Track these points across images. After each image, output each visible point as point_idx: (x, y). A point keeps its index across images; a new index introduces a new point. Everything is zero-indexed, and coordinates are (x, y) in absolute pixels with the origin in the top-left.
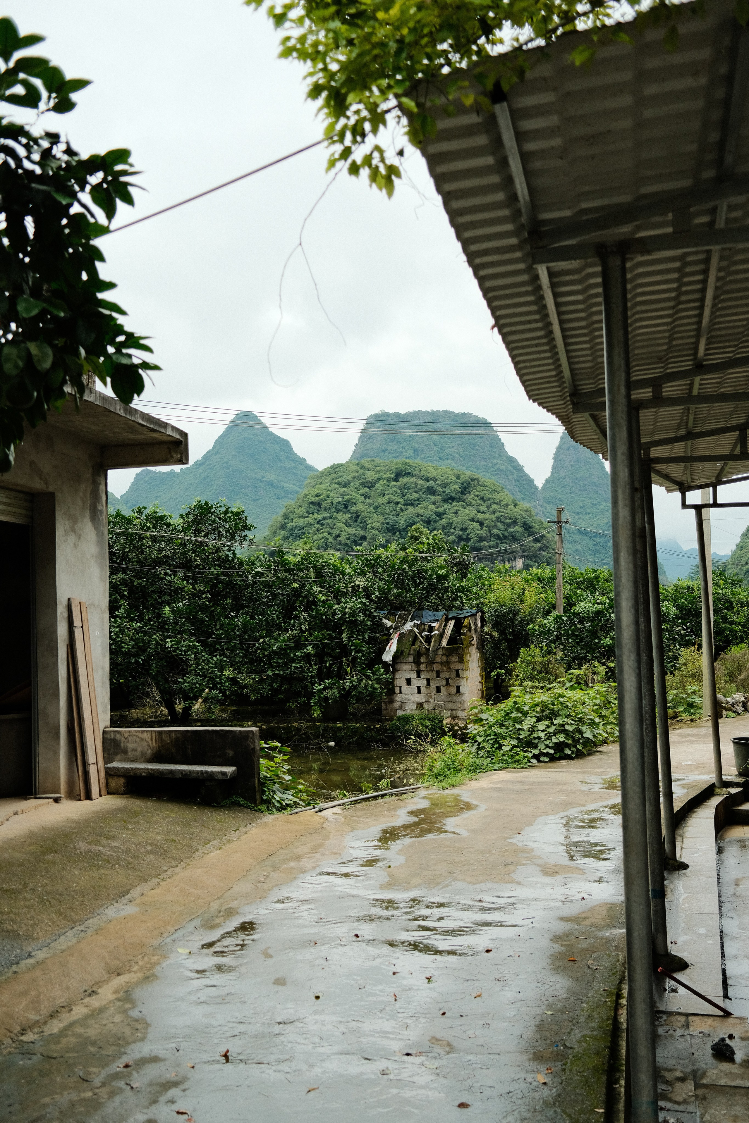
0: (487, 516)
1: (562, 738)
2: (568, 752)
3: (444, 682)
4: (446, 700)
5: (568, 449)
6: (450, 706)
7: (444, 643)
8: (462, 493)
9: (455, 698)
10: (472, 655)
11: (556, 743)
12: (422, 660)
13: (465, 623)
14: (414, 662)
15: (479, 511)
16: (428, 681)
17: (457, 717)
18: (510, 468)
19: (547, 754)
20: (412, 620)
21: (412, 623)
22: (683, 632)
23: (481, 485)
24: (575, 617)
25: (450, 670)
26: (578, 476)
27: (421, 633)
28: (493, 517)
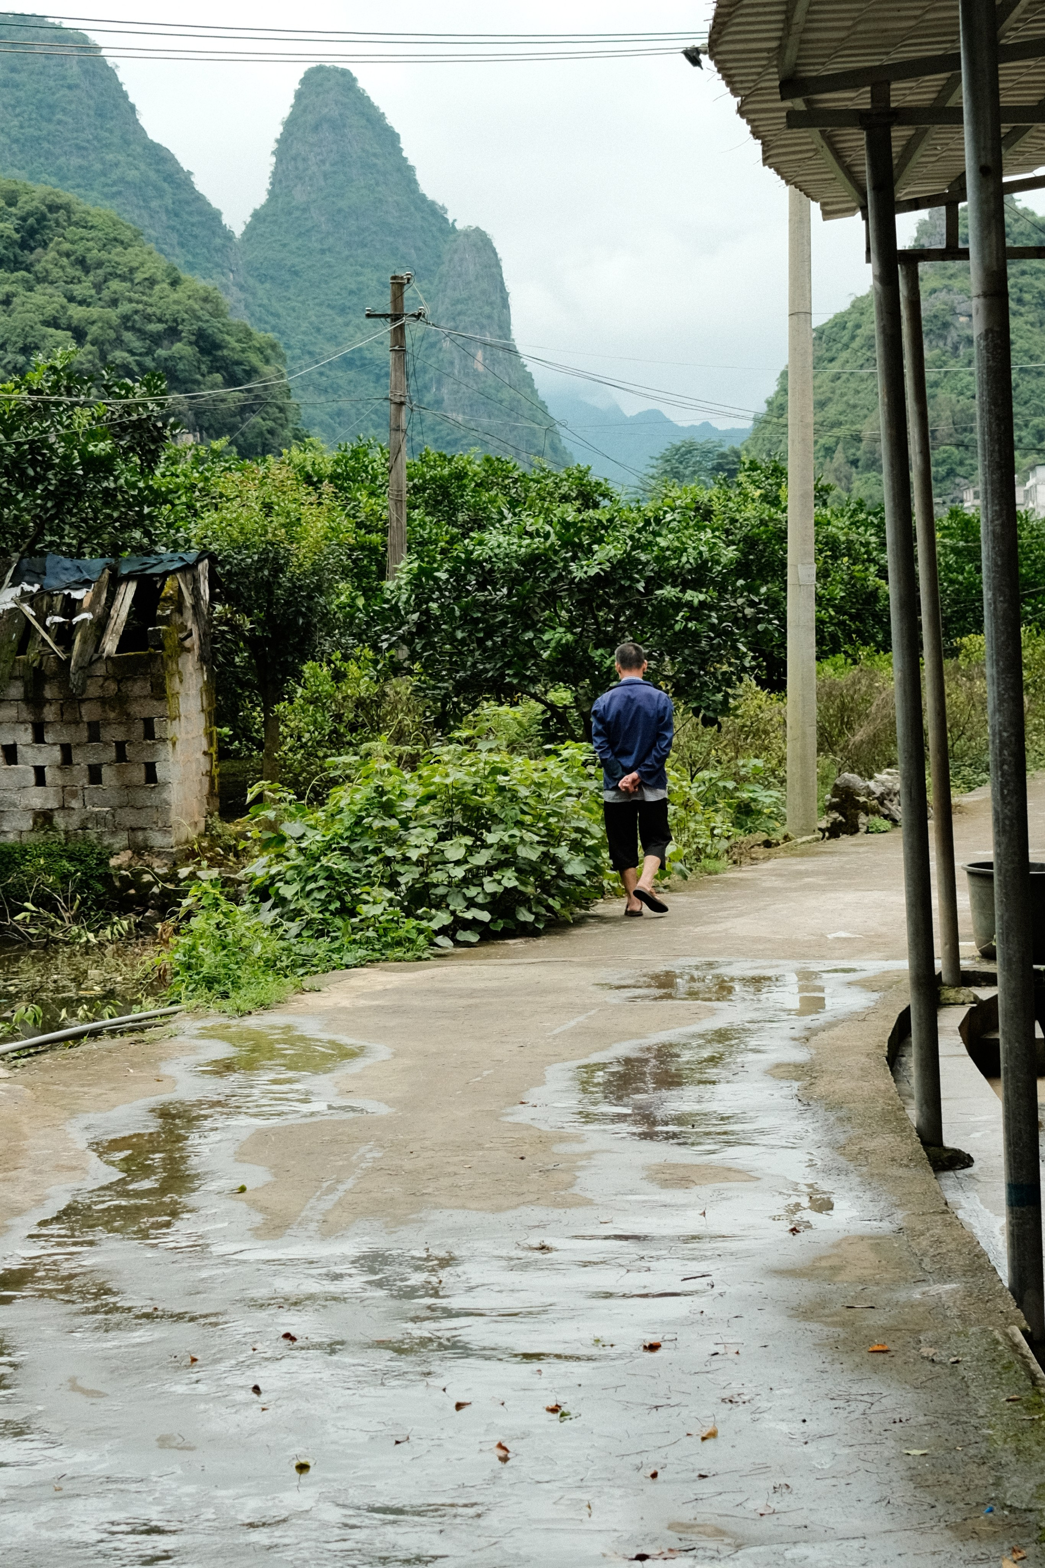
0: (94, 312)
1: (509, 878)
2: (525, 916)
3: (112, 754)
4: (116, 802)
5: (316, 128)
6: (129, 818)
7: (110, 645)
8: (24, 245)
9: (142, 797)
10: (186, 677)
11: (494, 895)
12: (49, 692)
13: (168, 591)
14: (26, 700)
15: (71, 299)
16: (67, 751)
17: (149, 849)
18: (153, 175)
19: (473, 925)
20: (15, 583)
21: (17, 591)
22: (749, 611)
23: (76, 224)
24: (468, 571)
25: (127, 719)
26: (342, 204)
27: (41, 619)
28: (113, 315)
